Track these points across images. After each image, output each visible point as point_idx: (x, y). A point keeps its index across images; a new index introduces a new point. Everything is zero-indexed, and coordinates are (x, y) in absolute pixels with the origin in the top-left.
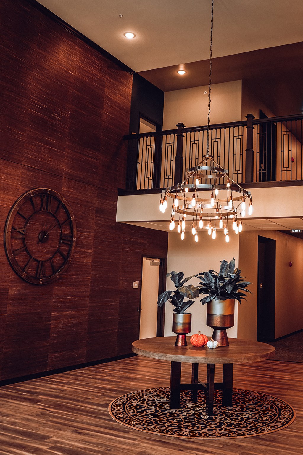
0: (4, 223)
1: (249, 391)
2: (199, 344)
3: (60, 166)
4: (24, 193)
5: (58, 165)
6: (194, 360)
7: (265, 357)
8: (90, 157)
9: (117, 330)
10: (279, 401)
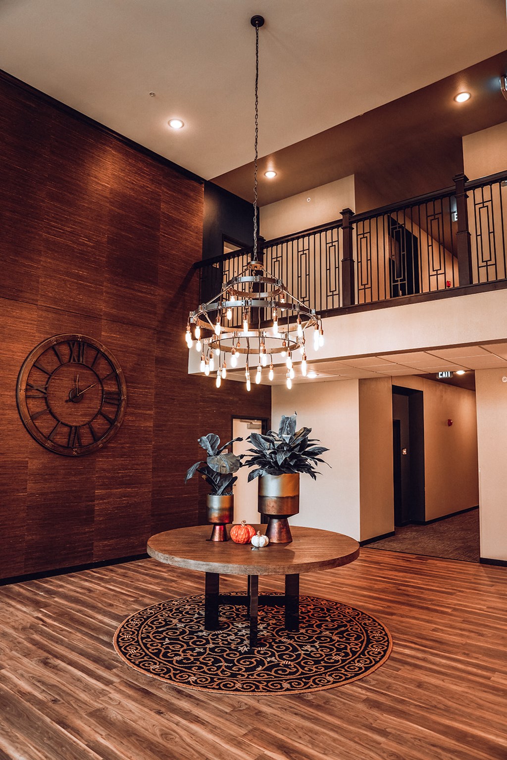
0: (16, 380)
1: (341, 604)
2: (240, 540)
3: (97, 305)
4: (44, 341)
5: (93, 304)
6: (208, 567)
7: (329, 564)
8: (142, 292)
9: (197, 511)
10: (377, 624)
